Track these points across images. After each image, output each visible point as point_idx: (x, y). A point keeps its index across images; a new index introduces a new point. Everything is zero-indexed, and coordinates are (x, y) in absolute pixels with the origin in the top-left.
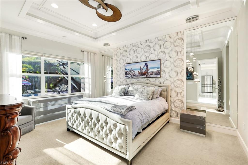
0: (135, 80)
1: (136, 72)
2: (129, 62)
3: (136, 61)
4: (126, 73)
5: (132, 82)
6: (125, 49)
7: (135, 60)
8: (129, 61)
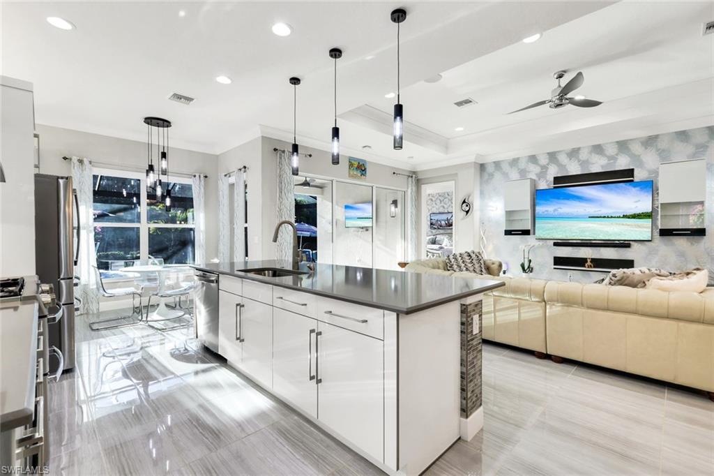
0: (441, 231)
1: (443, 223)
2: (434, 212)
3: (443, 211)
4: (431, 224)
5: (438, 233)
6: (431, 197)
7: (441, 210)
8: (435, 210)
